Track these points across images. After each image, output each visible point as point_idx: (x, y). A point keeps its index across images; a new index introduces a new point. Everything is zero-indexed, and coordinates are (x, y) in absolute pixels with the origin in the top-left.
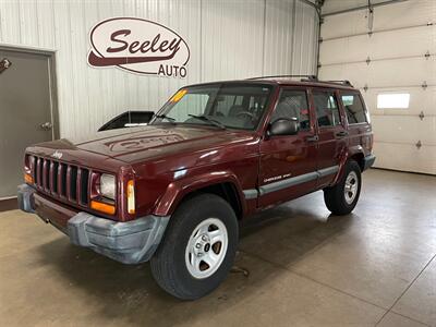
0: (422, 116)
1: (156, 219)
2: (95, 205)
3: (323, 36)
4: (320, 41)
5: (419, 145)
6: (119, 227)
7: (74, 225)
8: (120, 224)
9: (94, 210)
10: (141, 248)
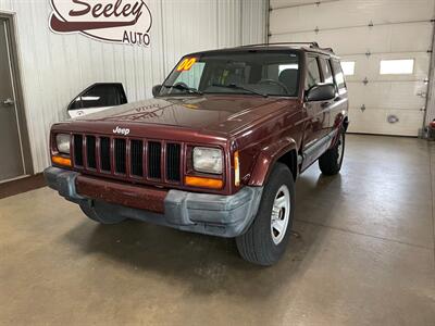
0: (366, 82)
1: (253, 189)
2: (191, 181)
3: (272, 5)
4: (270, 10)
5: (363, 109)
6: (230, 200)
7: (174, 204)
8: (230, 197)
9: (190, 186)
10: (243, 220)
